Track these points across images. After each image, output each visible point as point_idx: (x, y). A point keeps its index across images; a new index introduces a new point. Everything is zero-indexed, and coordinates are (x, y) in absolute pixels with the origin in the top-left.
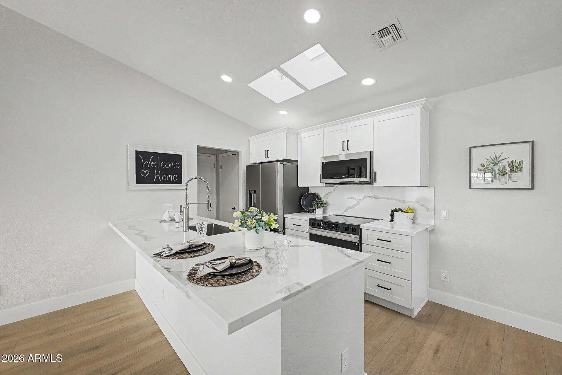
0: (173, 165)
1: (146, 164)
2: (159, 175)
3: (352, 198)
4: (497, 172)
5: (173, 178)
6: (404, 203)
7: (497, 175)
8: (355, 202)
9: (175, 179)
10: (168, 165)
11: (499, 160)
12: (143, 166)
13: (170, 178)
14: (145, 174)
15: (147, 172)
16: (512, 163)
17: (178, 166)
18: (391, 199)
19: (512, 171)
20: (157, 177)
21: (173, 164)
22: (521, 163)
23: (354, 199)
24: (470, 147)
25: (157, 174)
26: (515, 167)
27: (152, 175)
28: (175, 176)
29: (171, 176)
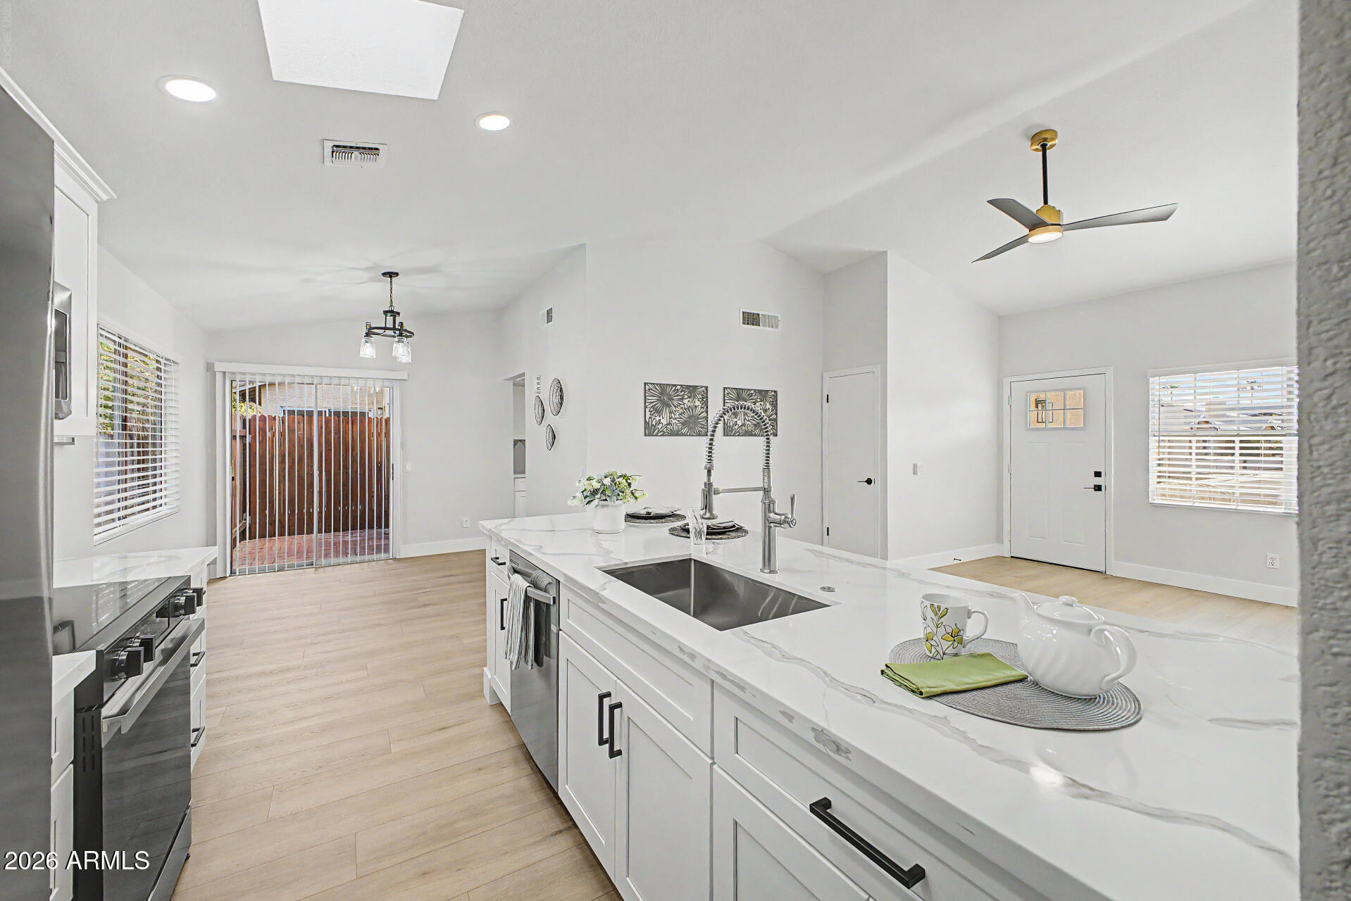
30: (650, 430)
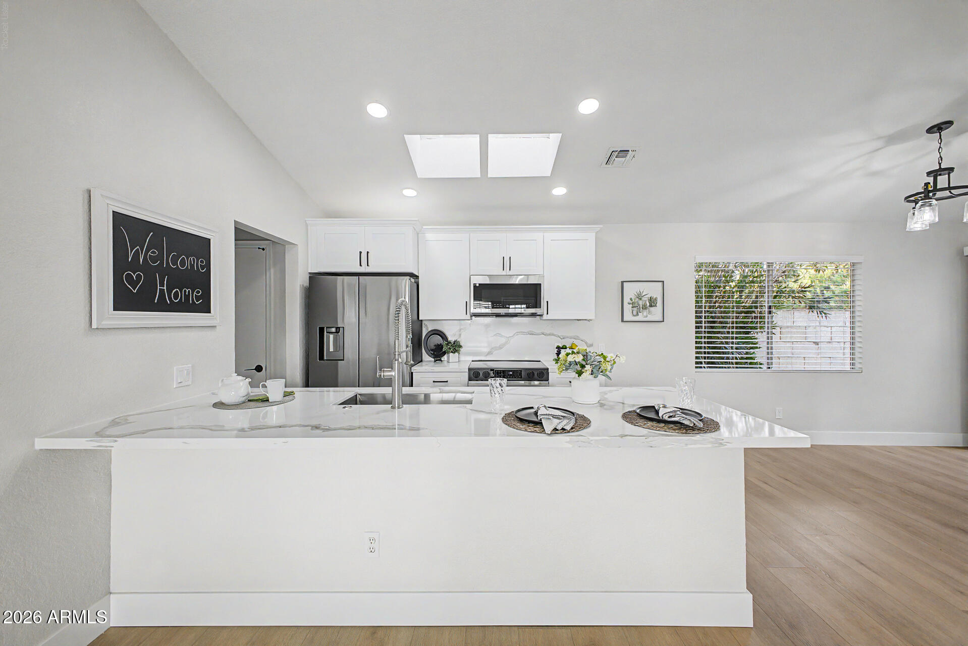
0: (194, 263)
1: (137, 255)
2: (165, 288)
3: (498, 335)
4: (641, 307)
5: (194, 295)
6: (564, 338)
7: (641, 309)
8: (503, 340)
9: (198, 298)
10: (183, 261)
11: (643, 295)
12: (130, 260)
13: (187, 297)
14: (134, 284)
15: (139, 277)
16: (651, 298)
17: (203, 268)
18: (550, 335)
19: (651, 306)
20: (162, 291)
21: (194, 259)
22: (656, 299)
23: (502, 336)
24: (622, 282)
25: (162, 285)
26: (652, 302)
27: (150, 286)
28: (198, 292)
29: (189, 291)
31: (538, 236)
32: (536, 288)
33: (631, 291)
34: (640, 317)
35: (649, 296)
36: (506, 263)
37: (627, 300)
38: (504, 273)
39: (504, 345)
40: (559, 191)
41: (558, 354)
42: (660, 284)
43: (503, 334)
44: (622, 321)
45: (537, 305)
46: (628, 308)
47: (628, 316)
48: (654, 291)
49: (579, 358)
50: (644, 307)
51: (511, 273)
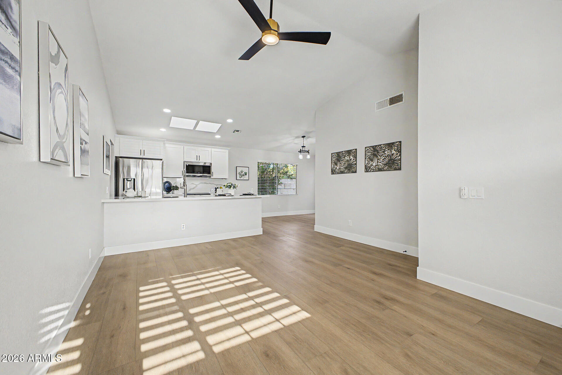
3: (193, 184)
6: (217, 185)
18: (213, 183)
24: (236, 166)
26: (246, 174)
30: (333, 172)
31: (209, 149)
32: (209, 167)
33: (239, 170)
34: (242, 179)
35: (244, 172)
36: (198, 157)
37: (238, 173)
38: (197, 161)
39: (195, 187)
40: (218, 137)
41: (216, 190)
42: (248, 168)
43: (195, 183)
44: (236, 179)
45: (209, 173)
46: (238, 175)
47: (238, 178)
48: (245, 170)
49: (230, 184)
50: (243, 175)
51: (199, 161)
